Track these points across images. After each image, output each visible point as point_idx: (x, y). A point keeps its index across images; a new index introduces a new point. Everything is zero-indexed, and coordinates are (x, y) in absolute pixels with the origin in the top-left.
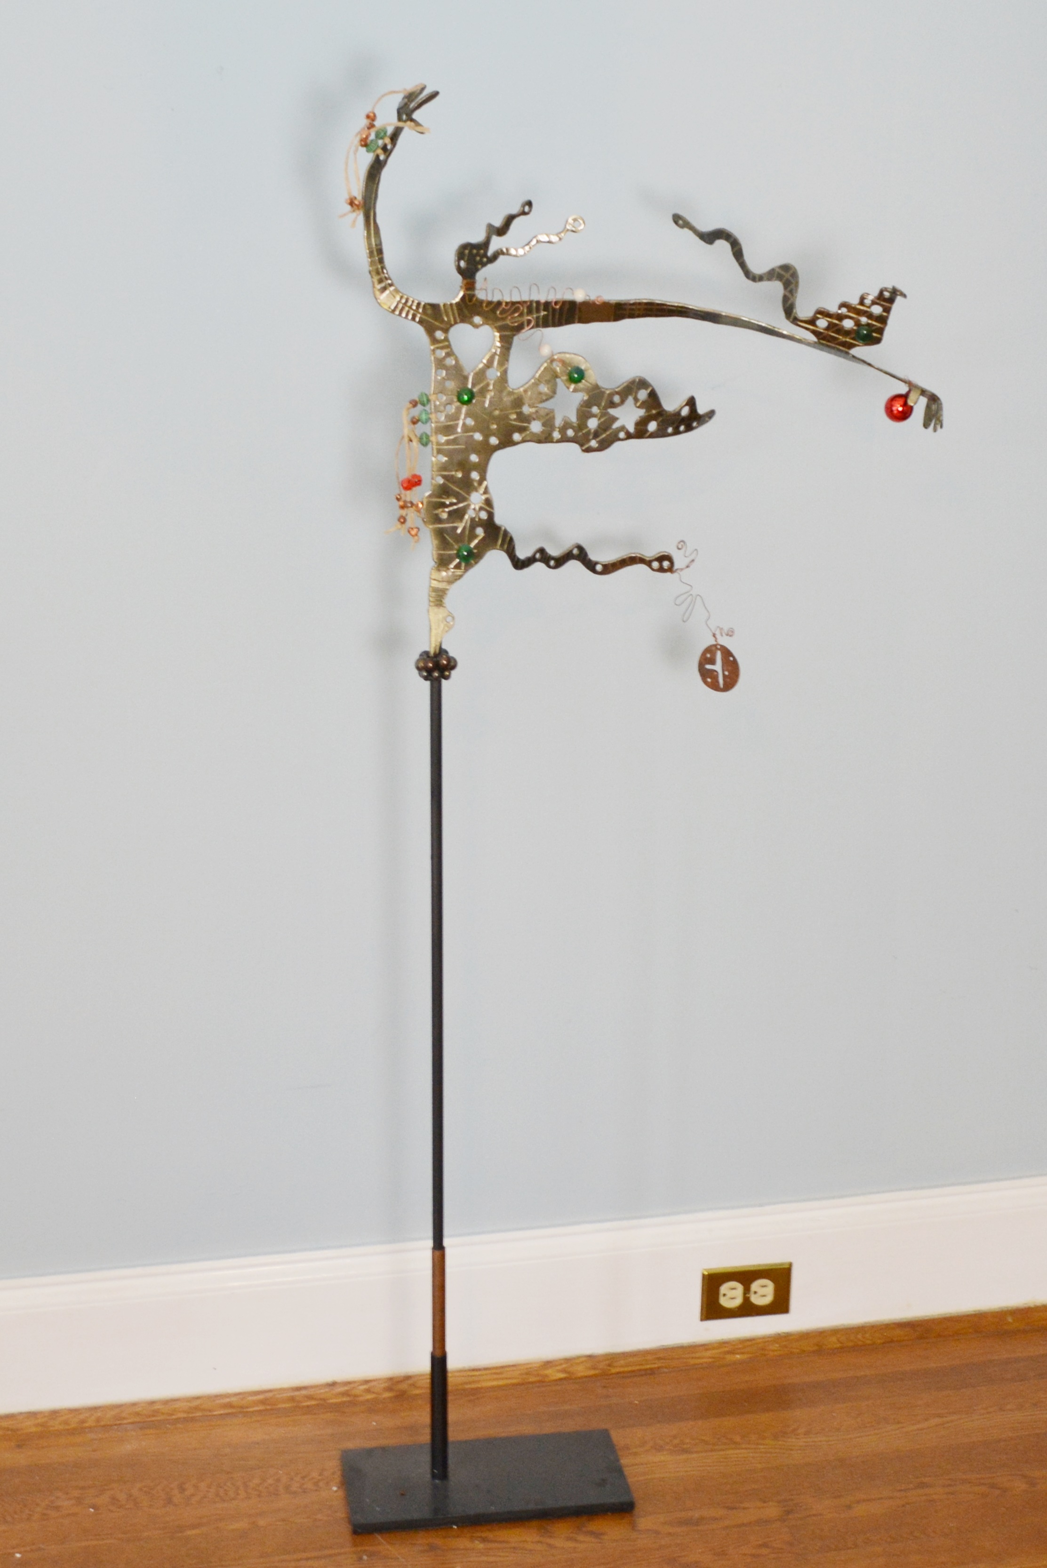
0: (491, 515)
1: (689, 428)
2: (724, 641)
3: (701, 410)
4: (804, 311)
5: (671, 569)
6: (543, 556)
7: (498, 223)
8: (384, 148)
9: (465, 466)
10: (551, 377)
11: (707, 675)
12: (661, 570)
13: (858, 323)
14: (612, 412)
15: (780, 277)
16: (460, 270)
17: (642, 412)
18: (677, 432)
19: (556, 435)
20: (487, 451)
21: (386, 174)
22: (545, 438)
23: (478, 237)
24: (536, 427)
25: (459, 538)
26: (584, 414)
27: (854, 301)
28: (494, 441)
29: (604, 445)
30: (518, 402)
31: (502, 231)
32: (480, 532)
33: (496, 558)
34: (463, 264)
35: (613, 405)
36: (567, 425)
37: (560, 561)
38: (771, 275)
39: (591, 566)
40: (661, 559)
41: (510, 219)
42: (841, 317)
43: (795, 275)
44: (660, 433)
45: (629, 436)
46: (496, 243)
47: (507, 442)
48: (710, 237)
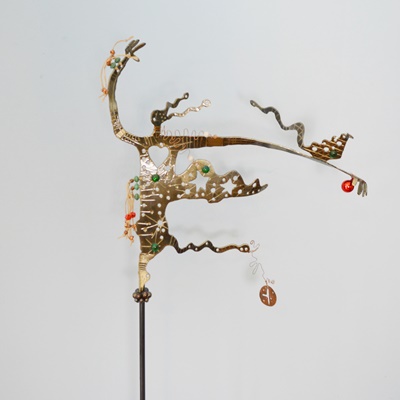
0: (167, 231)
1: (256, 192)
2: (270, 285)
3: (261, 184)
4: (307, 143)
5: (248, 251)
6: (192, 247)
7: (173, 102)
8: (119, 67)
9: (155, 209)
10: (194, 170)
11: (263, 299)
12: (244, 251)
13: (331, 149)
14: (222, 185)
15: (296, 128)
16: (153, 122)
17: (235, 186)
18: (251, 194)
19: (197, 195)
20: (165, 203)
21: (119, 78)
22: (191, 197)
23: (162, 108)
24: (188, 192)
25: (152, 241)
26: (209, 186)
27: (329, 140)
28: (168, 198)
29: (218, 200)
30: (180, 181)
31: (175, 105)
32: (162, 237)
33: (169, 249)
34: (154, 119)
35: (222, 183)
36: (201, 191)
37: (200, 248)
38: (293, 127)
39: (214, 249)
40: (244, 247)
41: (178, 101)
42: (323, 147)
43: (303, 127)
44: (244, 194)
45: (229, 196)
46: (171, 111)
47: (174, 198)
48: (266, 111)
